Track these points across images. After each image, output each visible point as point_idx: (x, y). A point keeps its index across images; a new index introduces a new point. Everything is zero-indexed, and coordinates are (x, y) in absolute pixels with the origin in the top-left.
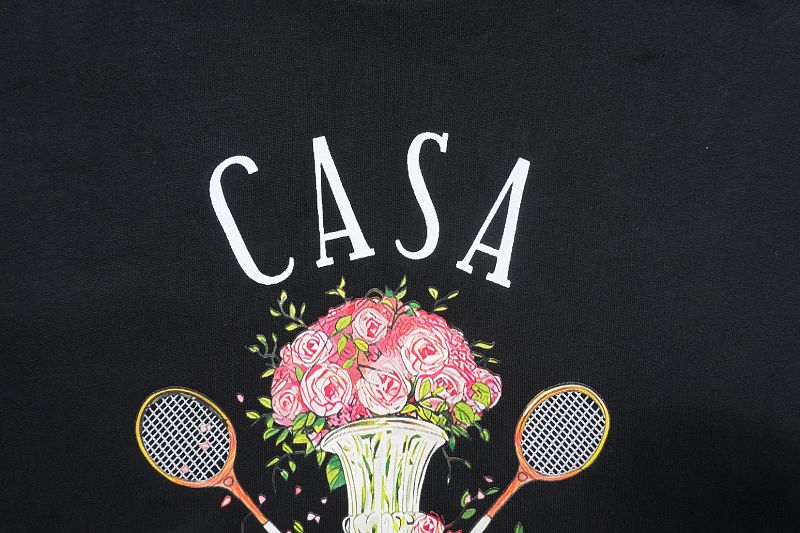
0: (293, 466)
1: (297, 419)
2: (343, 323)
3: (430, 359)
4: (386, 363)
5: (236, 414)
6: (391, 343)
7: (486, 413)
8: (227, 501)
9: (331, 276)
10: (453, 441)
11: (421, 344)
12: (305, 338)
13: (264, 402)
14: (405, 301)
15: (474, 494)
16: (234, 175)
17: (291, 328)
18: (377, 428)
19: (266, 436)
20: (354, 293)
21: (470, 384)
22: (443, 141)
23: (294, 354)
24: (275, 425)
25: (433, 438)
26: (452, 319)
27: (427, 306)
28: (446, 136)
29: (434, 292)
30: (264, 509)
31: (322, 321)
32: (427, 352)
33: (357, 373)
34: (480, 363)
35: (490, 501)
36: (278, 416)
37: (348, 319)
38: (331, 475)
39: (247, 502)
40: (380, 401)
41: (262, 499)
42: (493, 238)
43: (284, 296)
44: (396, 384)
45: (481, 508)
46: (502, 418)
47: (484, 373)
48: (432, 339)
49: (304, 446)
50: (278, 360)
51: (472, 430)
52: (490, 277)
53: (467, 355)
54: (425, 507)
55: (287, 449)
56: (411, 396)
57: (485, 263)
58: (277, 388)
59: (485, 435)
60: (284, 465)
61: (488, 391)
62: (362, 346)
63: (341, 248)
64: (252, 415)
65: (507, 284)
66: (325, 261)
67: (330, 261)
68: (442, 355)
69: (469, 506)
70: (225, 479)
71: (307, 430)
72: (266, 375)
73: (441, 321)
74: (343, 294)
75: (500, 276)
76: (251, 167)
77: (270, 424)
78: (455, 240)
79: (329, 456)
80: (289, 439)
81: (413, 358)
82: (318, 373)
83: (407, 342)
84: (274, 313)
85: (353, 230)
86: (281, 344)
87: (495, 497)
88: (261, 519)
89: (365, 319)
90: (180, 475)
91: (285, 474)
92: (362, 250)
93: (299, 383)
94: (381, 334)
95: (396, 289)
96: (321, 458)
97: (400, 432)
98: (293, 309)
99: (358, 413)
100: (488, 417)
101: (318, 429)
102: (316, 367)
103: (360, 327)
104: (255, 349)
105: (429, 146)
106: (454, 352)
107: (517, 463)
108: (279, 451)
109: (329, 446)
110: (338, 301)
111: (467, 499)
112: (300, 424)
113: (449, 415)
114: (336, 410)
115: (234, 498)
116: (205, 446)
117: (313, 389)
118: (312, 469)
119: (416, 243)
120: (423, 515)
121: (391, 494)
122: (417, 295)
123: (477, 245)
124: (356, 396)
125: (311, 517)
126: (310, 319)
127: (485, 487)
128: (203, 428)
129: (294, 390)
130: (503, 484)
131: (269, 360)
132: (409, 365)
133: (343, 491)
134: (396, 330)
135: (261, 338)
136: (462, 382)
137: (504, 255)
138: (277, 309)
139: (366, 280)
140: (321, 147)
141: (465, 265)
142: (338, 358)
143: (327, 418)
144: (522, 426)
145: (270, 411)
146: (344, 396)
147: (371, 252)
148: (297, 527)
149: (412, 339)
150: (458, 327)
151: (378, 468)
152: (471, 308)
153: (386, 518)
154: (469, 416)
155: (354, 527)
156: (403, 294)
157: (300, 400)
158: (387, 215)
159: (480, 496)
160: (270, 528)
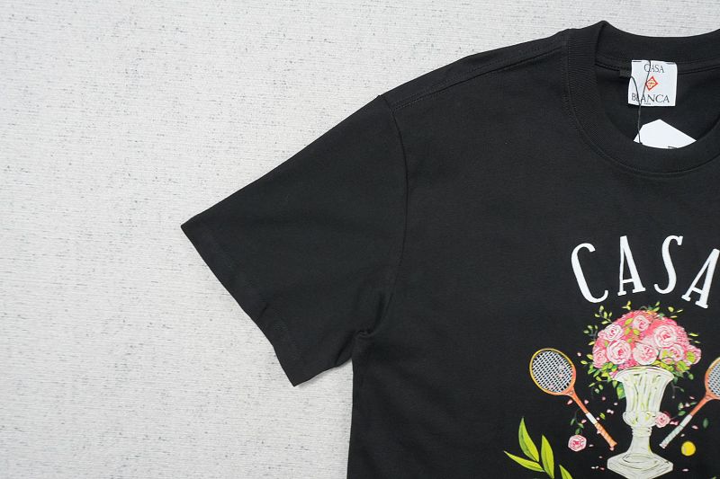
0: (601, 387)
1: (605, 365)
2: (628, 322)
3: (667, 340)
4: (647, 341)
5: (576, 361)
6: (649, 332)
7: (692, 366)
8: (570, 402)
9: (624, 299)
10: (676, 379)
11: (664, 333)
12: (610, 328)
13: (589, 356)
14: (658, 312)
15: (684, 405)
16: (583, 252)
17: (604, 323)
18: (641, 371)
19: (590, 372)
20: (634, 308)
21: (685, 352)
22: (680, 240)
23: (604, 335)
24: (594, 368)
25: (668, 377)
26: (679, 322)
27: (668, 315)
28: (681, 237)
29: (671, 309)
30: (586, 406)
31: (619, 320)
32: (666, 336)
33: (633, 345)
34: (691, 343)
35: (692, 408)
36: (595, 364)
37: (630, 320)
38: (619, 392)
39: (579, 403)
40: (643, 358)
41: (586, 402)
42: (700, 285)
43: (602, 308)
44: (651, 351)
45: (688, 411)
46: (700, 370)
47: (693, 347)
48: (669, 331)
49: (606, 378)
50: (597, 337)
51: (685, 374)
52: (697, 303)
53: (686, 339)
54: (662, 409)
55: (599, 379)
56: (658, 357)
57: (695, 296)
58: (595, 350)
59: (691, 377)
60: (597, 386)
61: (695, 356)
62: (636, 332)
63: (629, 287)
64: (584, 362)
65: (706, 307)
66: (622, 292)
67: (625, 293)
68: (674, 338)
69: (682, 410)
70: (570, 391)
71: (609, 370)
72: (590, 344)
73: (673, 322)
74: (629, 308)
75: (702, 303)
76: (591, 248)
77: (591, 367)
78: (682, 285)
79: (619, 383)
80: (600, 375)
81: (660, 339)
82: (615, 344)
83: (657, 331)
84: (596, 315)
85: (635, 278)
86: (599, 330)
87: (695, 406)
88: (585, 411)
89: (639, 320)
90: (549, 389)
91: (597, 390)
92: (639, 288)
93: (605, 348)
94: (645, 327)
95: (654, 307)
96: (615, 384)
97: (652, 373)
98: (605, 314)
99: (632, 364)
100: (693, 368)
101: (614, 370)
102: (615, 341)
103: (636, 324)
104: (587, 332)
105: (673, 242)
106: (679, 337)
107: (705, 391)
108: (595, 380)
109: (619, 378)
110: (626, 311)
111: (681, 406)
112: (605, 368)
113: (674, 366)
114: (623, 361)
115: (574, 401)
116: (561, 376)
117: (612, 352)
118: (610, 389)
119: (664, 286)
120: (661, 413)
121: (645, 403)
122: (663, 310)
124: (632, 355)
125: (609, 411)
126: (614, 319)
127: (690, 401)
128: (561, 367)
129: (603, 352)
130: (698, 400)
131: (592, 337)
132: (657, 342)
133: (624, 400)
134: (653, 326)
135: (590, 327)
136: (682, 351)
137: (705, 293)
138: (598, 314)
139: (640, 302)
140: (624, 241)
141: (686, 297)
142: (625, 338)
143: (618, 366)
145: (592, 361)
146: (626, 356)
147: (644, 289)
148: (603, 416)
149: (659, 330)
150: (682, 325)
151: (641, 390)
152: (688, 318)
153: (643, 413)
154: (684, 367)
155: (628, 417)
156: (657, 309)
157: (606, 356)
158: (653, 272)
159: (687, 405)
160: (589, 416)
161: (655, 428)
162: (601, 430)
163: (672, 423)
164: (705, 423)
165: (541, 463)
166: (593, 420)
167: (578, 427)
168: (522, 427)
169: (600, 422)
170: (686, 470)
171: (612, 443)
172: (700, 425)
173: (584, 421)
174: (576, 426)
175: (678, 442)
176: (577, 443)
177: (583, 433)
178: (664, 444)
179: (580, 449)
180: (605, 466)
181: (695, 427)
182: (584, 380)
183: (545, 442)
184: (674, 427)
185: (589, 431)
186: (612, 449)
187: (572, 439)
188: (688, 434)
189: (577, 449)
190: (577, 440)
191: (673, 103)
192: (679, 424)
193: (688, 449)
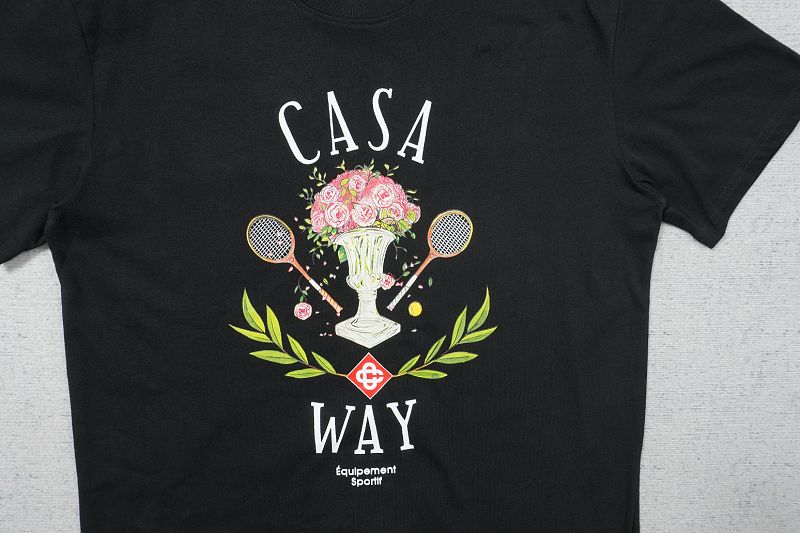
0: (322, 252)
1: (323, 230)
2: (344, 182)
3: (386, 199)
4: (365, 202)
5: (294, 227)
6: (367, 192)
7: (413, 225)
8: (291, 269)
9: (337, 159)
10: (398, 239)
11: (382, 192)
12: (326, 190)
13: (307, 221)
14: (373, 171)
15: (409, 265)
16: (290, 111)
17: (319, 185)
18: (362, 233)
19: (309, 238)
20: (349, 167)
21: (406, 210)
22: (389, 92)
23: (321, 198)
24: (313, 232)
25: (389, 237)
26: (396, 179)
27: (384, 173)
28: (391, 90)
29: (387, 167)
31: (334, 181)
32: (385, 195)
33: (351, 206)
34: (410, 201)
35: (416, 268)
36: (314, 228)
37: (346, 180)
38: (341, 256)
39: (301, 270)
40: (364, 219)
41: (308, 268)
42: (415, 140)
43: (316, 169)
44: (370, 212)
45: (413, 271)
46: (421, 228)
47: (412, 205)
48: (387, 189)
49: (327, 242)
50: (313, 201)
51: (407, 233)
52: (413, 159)
53: (404, 196)
54: (385, 271)
55: (319, 244)
56: (377, 217)
57: (411, 152)
58: (313, 214)
59: (414, 236)
60: (318, 252)
61: (414, 214)
62: (354, 193)
63: (342, 146)
64: (302, 227)
65: (422, 162)
66: (335, 152)
67: (337, 152)
68: (391, 197)
69: (407, 270)
70: (290, 259)
71: (329, 234)
72: (308, 208)
73: (391, 180)
74: (344, 168)
75: (418, 158)
76: (298, 107)
77: (310, 232)
78: (397, 141)
79: (339, 246)
80: (320, 238)
81: (378, 199)
82: (333, 207)
83: (375, 191)
84: (311, 178)
85: (347, 137)
86: (314, 194)
87: (419, 265)
88: (308, 277)
89: (355, 180)
90: (269, 257)
91: (318, 256)
92: (352, 147)
93: (323, 212)
94: (362, 187)
95: (369, 165)
96: (335, 248)
97: (373, 235)
98: (320, 176)
99: (352, 226)
100: (415, 227)
101: (333, 234)
102: (332, 204)
103: (352, 184)
104: (302, 196)
105: (383, 95)
106: (398, 195)
107: (429, 249)
108: (315, 245)
109: (339, 241)
110: (342, 171)
111: (405, 267)
112: (325, 232)
113: (396, 226)
114: (342, 224)
116: (280, 243)
117: (330, 214)
118: (331, 253)
119: (378, 143)
120: (385, 275)
121: (369, 266)
122: (379, 168)
123: (407, 143)
124: (351, 217)
125: (331, 276)
126: (329, 180)
127: (414, 261)
128: (279, 234)
129: (322, 215)
131: (309, 201)
132: (376, 202)
133: (346, 263)
134: (370, 184)
135: (305, 190)
136: (402, 210)
137: (420, 148)
138: (313, 176)
139: (355, 161)
140: (331, 96)
141: (401, 153)
142: (343, 199)
143: (338, 229)
144: (431, 231)
145: (311, 226)
146: (345, 218)
147: (357, 148)
148: (325, 281)
149: (377, 189)
150: (399, 183)
151: (363, 252)
152: (405, 174)
153: (367, 277)
154: (406, 227)
155: (352, 281)
156: (372, 167)
157: (324, 220)
158: (364, 129)
159: (412, 265)
160: (312, 282)
161: (380, 291)
162: (325, 296)
163: (398, 284)
164: (430, 282)
165: (267, 333)
166: (317, 287)
167: (302, 294)
168: (246, 297)
169: (324, 287)
170: (415, 331)
171: (339, 309)
172: (425, 284)
173: (308, 288)
174: (299, 294)
175: (405, 302)
176: (303, 311)
177: (308, 300)
178: (391, 306)
179: (307, 317)
180: (334, 332)
181: (421, 287)
182: (304, 245)
183: (270, 312)
184: (400, 288)
185: (313, 298)
186: (339, 315)
187: (298, 307)
188: (415, 294)
189: (304, 317)
190: (302, 308)
192: (404, 285)
193: (415, 309)
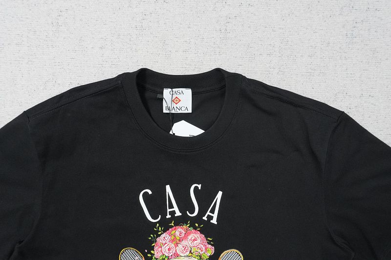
1: (161, 256)
3: (195, 242)
4: (184, 243)
5: (145, 255)
6: (185, 237)
9: (170, 220)
11: (193, 238)
12: (163, 236)
13: (152, 252)
14: (189, 227)
16: (145, 194)
17: (159, 233)
20: (176, 225)
21: (206, 249)
22: (200, 186)
23: (160, 240)
24: (155, 258)
26: (201, 232)
27: (195, 228)
28: (200, 185)
29: (197, 225)
31: (168, 232)
32: (195, 240)
33: (176, 245)
34: (209, 243)
36: (156, 256)
37: (174, 232)
40: (182, 252)
42: (212, 211)
43: (158, 225)
44: (187, 248)
47: (210, 246)
48: (196, 237)
50: (156, 241)
52: (211, 221)
53: (205, 241)
56: (190, 251)
57: (210, 218)
58: (156, 248)
61: (211, 251)
62: (178, 238)
63: (173, 213)
64: (149, 255)
65: (216, 223)
66: (168, 216)
67: (170, 216)
68: (199, 241)
72: (153, 245)
73: (199, 232)
74: (173, 225)
75: (214, 221)
76: (150, 192)
77: (154, 258)
78: (202, 212)
81: (191, 241)
82: (166, 245)
83: (190, 237)
85: (176, 208)
86: (157, 237)
89: (179, 231)
92: (178, 214)
93: (161, 247)
94: (183, 235)
95: (187, 224)
98: (160, 228)
99: (176, 255)
100: (210, 257)
101: (166, 259)
102: (166, 243)
103: (177, 233)
104: (150, 238)
105: (196, 188)
106: (202, 240)
110: (172, 227)
112: (161, 258)
113: (200, 256)
114: (171, 254)
117: (165, 249)
119: (192, 212)
122: (192, 225)
123: (208, 213)
124: (176, 251)
126: (164, 231)
128: (137, 258)
129: (160, 249)
131: (154, 241)
132: (190, 243)
134: (187, 234)
135: (151, 235)
136: (204, 248)
137: (215, 216)
138: (156, 228)
139: (179, 221)
140: (168, 188)
141: (205, 218)
142: (172, 241)
143: (168, 257)
145: (154, 254)
146: (173, 251)
147: (181, 214)
150: (204, 234)
152: (207, 229)
154: (206, 257)
157: (162, 251)
158: (185, 204)
191: (190, 111)
